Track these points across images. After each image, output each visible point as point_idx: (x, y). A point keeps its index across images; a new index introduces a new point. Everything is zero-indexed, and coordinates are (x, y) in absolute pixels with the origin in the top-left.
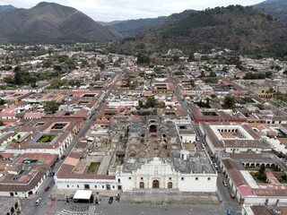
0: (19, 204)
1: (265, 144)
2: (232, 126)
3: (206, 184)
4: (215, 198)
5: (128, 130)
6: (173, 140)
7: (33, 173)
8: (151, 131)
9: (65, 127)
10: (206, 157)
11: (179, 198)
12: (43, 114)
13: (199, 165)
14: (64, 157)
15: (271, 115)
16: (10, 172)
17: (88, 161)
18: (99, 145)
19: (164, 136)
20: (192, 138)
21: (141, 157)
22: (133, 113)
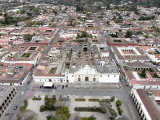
0: (15, 89)
1: (147, 57)
2: (129, 48)
3: (114, 78)
4: (118, 86)
5: (71, 51)
6: (96, 56)
7: (21, 73)
8: (84, 51)
9: (36, 49)
10: (114, 64)
11: (99, 86)
12: (24, 42)
13: (110, 69)
14: (37, 65)
15: (152, 42)
16: (9, 73)
17: (50, 67)
18: (56, 58)
19: (92, 53)
20: (107, 55)
21: (79, 65)
22: (74, 41)
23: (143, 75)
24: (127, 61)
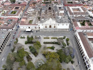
2: (77, 7)
3: (66, 26)
4: (68, 30)
5: (41, 9)
6: (56, 13)
7: (12, 24)
8: (49, 9)
9: (19, 8)
10: (67, 18)
11: (57, 30)
12: (11, 4)
14: (21, 19)
15: (92, 3)
16: (5, 23)
17: (29, 20)
18: (32, 14)
19: (53, 11)
20: (63, 12)
21: (45, 18)
22: (42, 3)
23: (83, 24)
24: (74, 16)
